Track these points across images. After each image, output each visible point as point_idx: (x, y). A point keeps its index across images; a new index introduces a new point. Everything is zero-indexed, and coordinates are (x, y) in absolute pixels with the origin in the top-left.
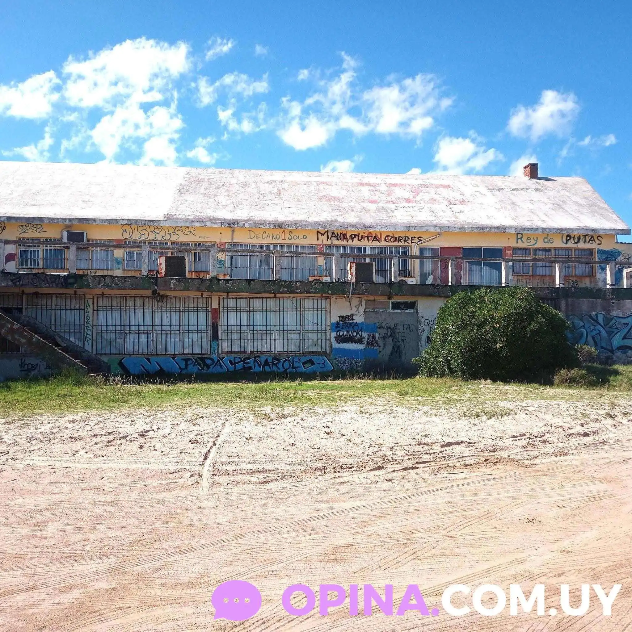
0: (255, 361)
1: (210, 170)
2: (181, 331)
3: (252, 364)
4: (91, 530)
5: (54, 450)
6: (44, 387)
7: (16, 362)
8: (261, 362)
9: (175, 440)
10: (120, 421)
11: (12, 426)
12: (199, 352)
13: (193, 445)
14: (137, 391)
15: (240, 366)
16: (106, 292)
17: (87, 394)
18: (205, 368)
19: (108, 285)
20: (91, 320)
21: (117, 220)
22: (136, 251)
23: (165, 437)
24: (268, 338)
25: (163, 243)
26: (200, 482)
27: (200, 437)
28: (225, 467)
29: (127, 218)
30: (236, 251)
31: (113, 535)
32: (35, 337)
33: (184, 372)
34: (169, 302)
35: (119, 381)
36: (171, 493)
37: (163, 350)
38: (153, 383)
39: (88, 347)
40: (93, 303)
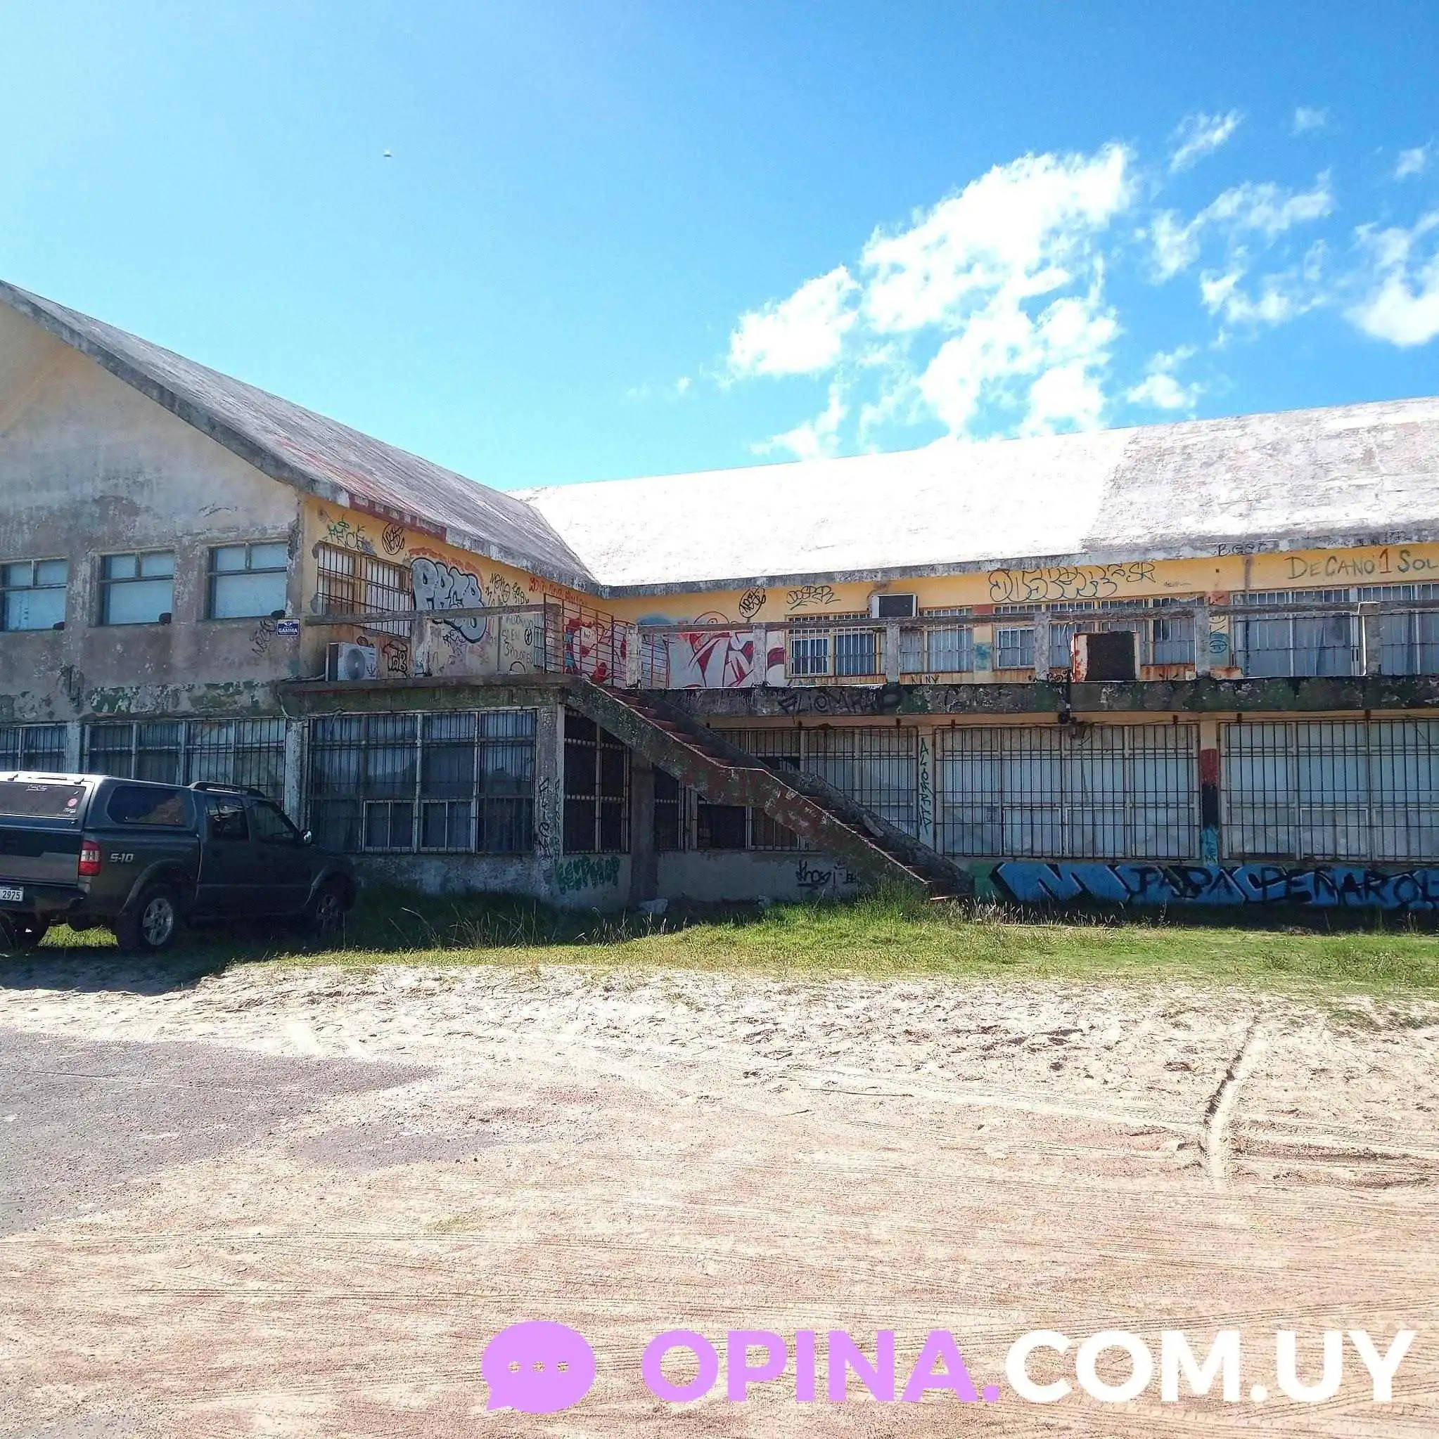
0: (1317, 879)
1: (1186, 427)
2: (1128, 805)
3: (1309, 888)
4: (967, 1239)
5: (877, 1055)
6: (847, 921)
7: (791, 868)
8: (1333, 881)
9: (1133, 1058)
10: (1006, 1005)
11: (793, 999)
12: (1173, 852)
13: (1178, 1075)
14: (1034, 938)
15: (1277, 889)
16: (961, 719)
17: (930, 939)
18: (1189, 892)
19: (963, 705)
20: (930, 780)
21: (978, 562)
22: (1020, 626)
23: (1108, 1048)
24: (1352, 821)
25: (1080, 606)
26: (1203, 1163)
27: (1193, 1056)
28: (1262, 1136)
29: (1000, 557)
30: (1258, 611)
31: (1015, 1258)
32: (827, 818)
33: (1138, 899)
34: (1097, 737)
35: (996, 914)
36: (1137, 1181)
37: (1089, 847)
38: (1070, 922)
39: (926, 839)
40: (934, 745)
